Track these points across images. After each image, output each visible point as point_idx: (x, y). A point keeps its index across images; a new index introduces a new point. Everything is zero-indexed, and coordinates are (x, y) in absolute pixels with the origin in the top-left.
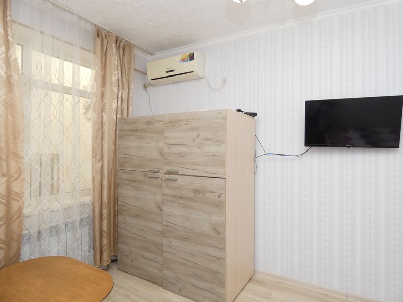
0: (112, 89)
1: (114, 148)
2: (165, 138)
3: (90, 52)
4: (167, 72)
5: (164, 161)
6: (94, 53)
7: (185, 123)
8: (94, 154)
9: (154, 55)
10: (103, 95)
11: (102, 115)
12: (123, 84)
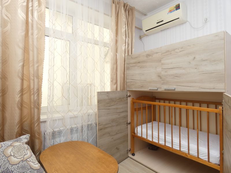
0: (122, 37)
1: (123, 76)
2: (162, 64)
3: (108, 15)
4: (157, 23)
5: (162, 81)
6: (111, 16)
7: (180, 50)
8: (112, 80)
9: (147, 15)
10: (116, 41)
11: (116, 55)
12: (128, 33)
